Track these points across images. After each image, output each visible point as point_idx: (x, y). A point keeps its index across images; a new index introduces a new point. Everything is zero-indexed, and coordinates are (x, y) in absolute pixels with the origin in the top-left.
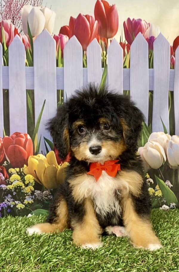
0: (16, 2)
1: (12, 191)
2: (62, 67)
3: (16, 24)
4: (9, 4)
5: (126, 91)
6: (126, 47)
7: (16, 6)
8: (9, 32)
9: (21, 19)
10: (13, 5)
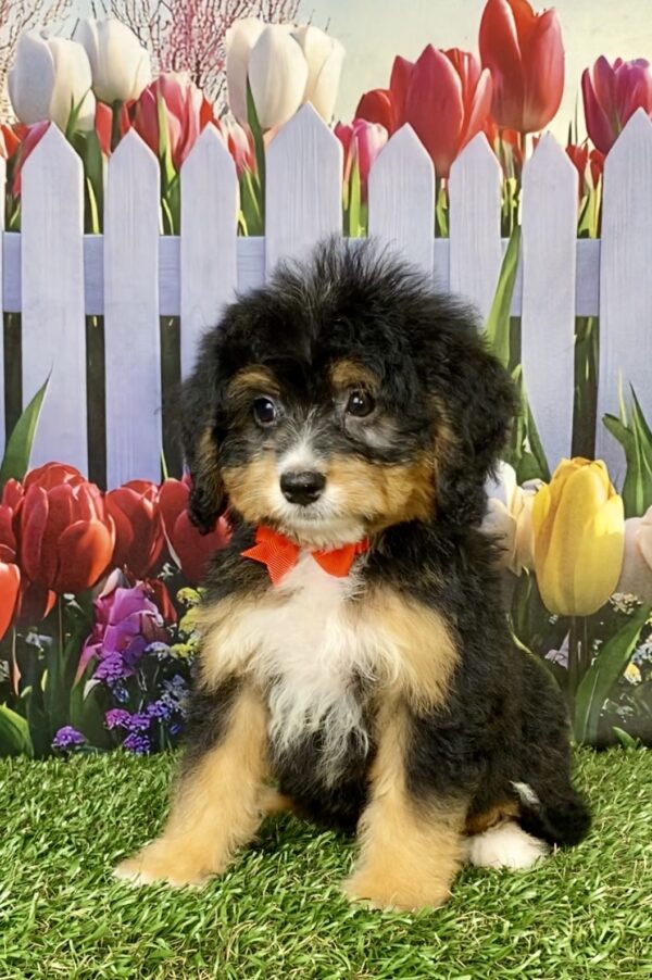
0: (210, 10)
1: (187, 663)
2: (362, 236)
3: (209, 86)
4: (186, 15)
5: (586, 319)
6: (589, 161)
7: (208, 24)
8: (183, 116)
9: (224, 69)
10: (199, 20)
